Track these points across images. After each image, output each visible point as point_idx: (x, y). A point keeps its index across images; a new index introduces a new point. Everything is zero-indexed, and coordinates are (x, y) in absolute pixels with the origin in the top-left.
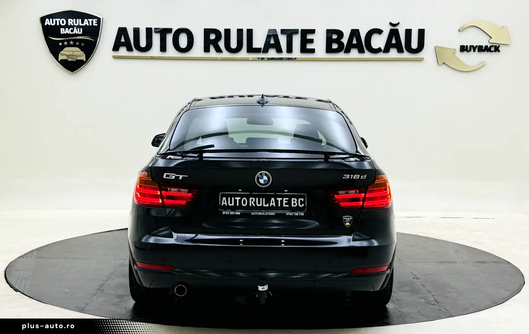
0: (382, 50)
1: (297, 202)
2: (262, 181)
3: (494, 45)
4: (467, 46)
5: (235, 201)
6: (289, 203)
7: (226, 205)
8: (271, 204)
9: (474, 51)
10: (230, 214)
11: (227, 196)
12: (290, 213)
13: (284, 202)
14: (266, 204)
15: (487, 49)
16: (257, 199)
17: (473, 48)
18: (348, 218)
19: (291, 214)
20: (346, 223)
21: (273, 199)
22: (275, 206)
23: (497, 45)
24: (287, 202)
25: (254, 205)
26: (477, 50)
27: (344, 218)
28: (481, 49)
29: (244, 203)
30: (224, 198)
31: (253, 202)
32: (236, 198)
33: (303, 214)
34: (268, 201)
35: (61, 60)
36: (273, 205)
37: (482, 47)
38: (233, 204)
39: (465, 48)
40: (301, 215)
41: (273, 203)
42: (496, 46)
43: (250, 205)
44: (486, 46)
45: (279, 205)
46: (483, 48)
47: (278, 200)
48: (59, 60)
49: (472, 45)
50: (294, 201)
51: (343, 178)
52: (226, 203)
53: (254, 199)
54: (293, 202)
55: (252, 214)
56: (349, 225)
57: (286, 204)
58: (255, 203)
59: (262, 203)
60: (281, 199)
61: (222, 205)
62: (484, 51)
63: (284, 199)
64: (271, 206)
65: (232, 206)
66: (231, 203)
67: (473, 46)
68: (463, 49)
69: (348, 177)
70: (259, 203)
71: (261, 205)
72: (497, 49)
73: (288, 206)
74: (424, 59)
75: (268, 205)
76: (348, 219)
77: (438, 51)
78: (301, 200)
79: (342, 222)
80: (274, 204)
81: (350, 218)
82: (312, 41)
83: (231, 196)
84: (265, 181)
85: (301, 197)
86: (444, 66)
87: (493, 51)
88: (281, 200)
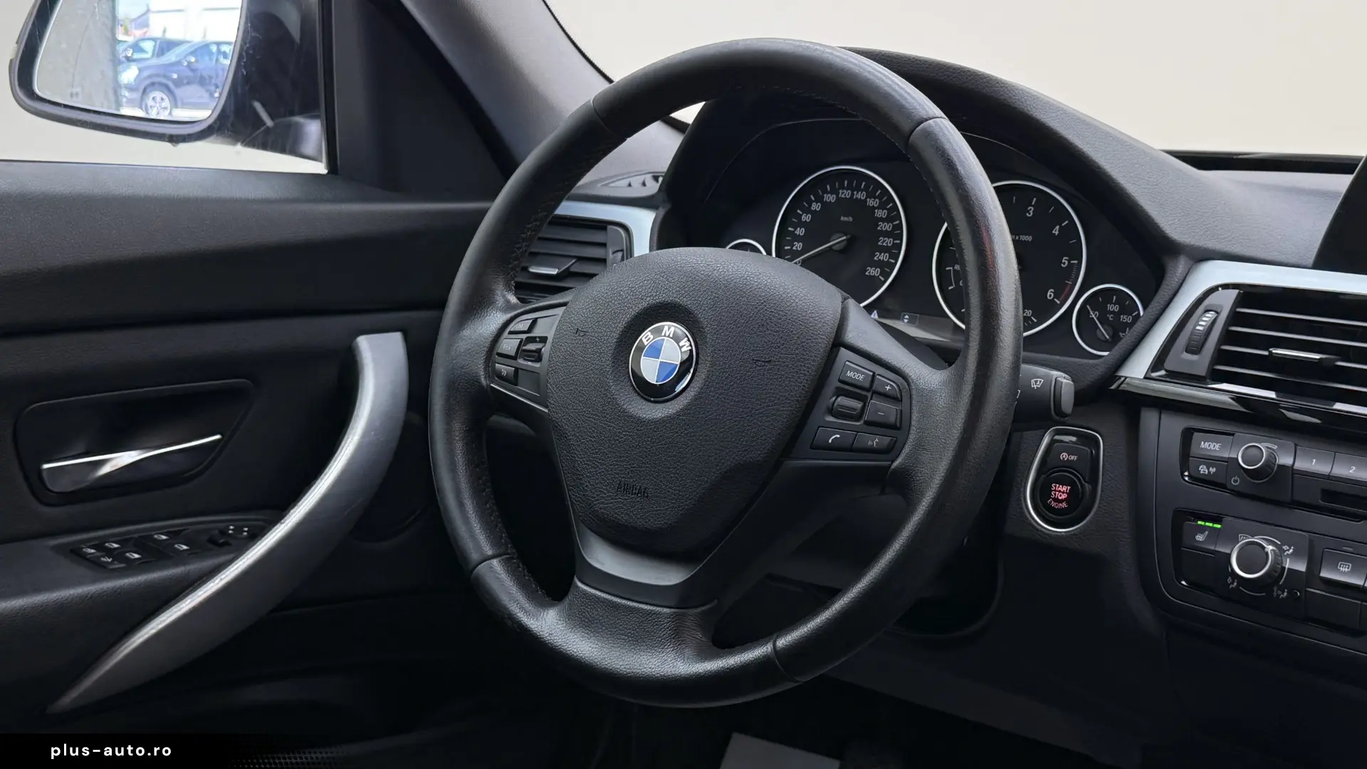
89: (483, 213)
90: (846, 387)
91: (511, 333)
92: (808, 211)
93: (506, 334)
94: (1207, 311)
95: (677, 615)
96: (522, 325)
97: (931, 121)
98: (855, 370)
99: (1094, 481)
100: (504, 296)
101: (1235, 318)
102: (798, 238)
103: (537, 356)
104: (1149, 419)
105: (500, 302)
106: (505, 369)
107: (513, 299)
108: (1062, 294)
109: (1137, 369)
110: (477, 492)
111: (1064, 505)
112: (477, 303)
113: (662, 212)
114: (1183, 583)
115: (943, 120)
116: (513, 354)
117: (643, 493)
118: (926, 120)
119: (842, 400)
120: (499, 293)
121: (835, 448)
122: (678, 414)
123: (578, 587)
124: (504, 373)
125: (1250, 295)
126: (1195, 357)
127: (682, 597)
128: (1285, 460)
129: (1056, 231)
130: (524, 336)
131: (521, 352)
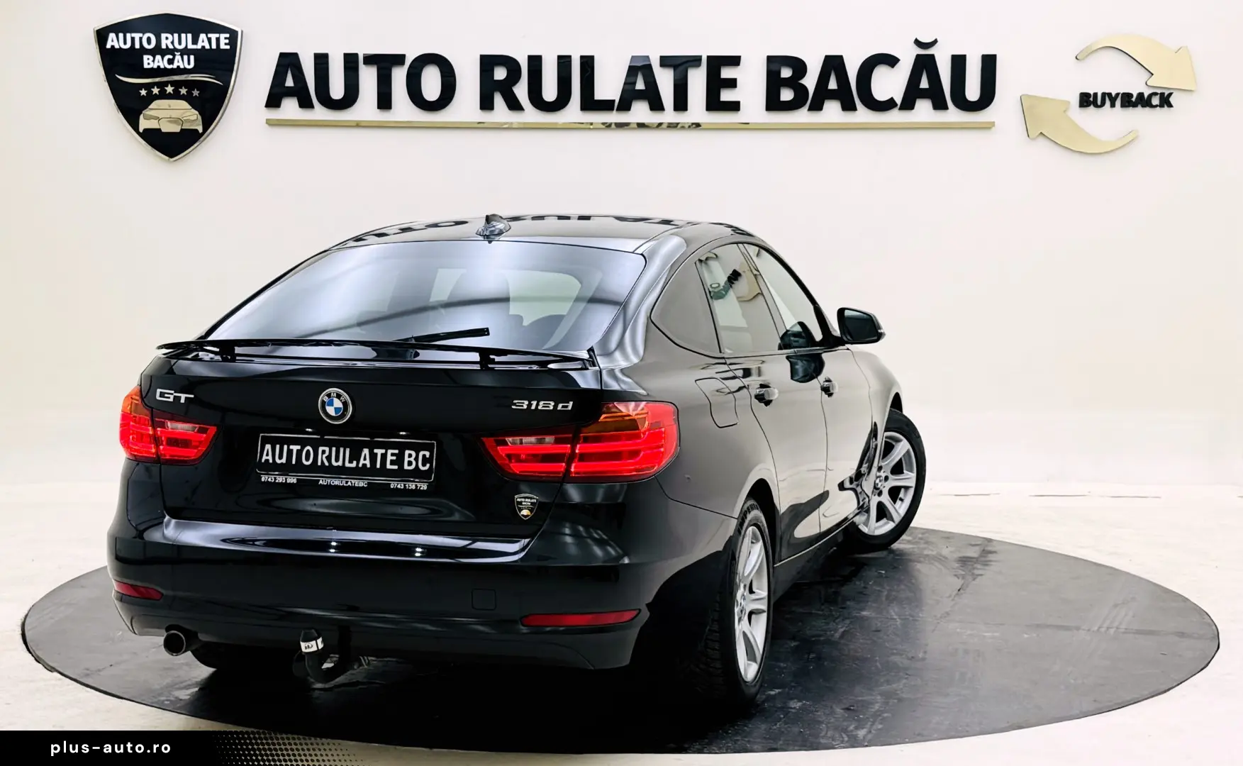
0: (897, 105)
1: (416, 459)
2: (331, 410)
3: (1159, 91)
4: (1096, 94)
5: (290, 451)
6: (399, 460)
7: (271, 461)
8: (362, 462)
9: (1113, 105)
10: (277, 481)
11: (274, 442)
12: (398, 484)
13: (389, 458)
14: (350, 462)
15: (1143, 101)
16: (334, 449)
17: (1110, 98)
18: (527, 500)
19: (401, 486)
20: (521, 510)
21: (366, 451)
22: (368, 466)
23: (1167, 93)
24: (394, 458)
25: (327, 464)
26: (1118, 102)
27: (519, 500)
28: (1128, 101)
29: (307, 458)
30: (268, 447)
31: (324, 456)
32: (291, 447)
33: (424, 487)
34: (355, 456)
35: (145, 130)
36: (364, 465)
37: (1130, 95)
38: (284, 460)
39: (1091, 99)
40: (422, 489)
41: (365, 461)
42: (1164, 93)
43: (319, 464)
44: (1141, 95)
45: (378, 466)
46: (1134, 99)
47: (377, 454)
48: (141, 130)
49: (1107, 92)
50: (410, 456)
51: (514, 407)
52: (270, 458)
53: (327, 449)
54: (407, 459)
55: (321, 482)
56: (527, 516)
57: (392, 463)
58: (329, 458)
59: (343, 459)
60: (383, 451)
61: (263, 461)
62: (1134, 105)
63: (390, 452)
64: (360, 465)
65: (282, 463)
66: (281, 457)
67: (1110, 95)
68: (1087, 100)
69: (525, 407)
70: (337, 460)
71: (340, 463)
72: (1165, 101)
73: (396, 467)
74: (994, 125)
75: (354, 465)
76: (527, 502)
77: (1028, 107)
78: (424, 456)
79: (513, 508)
80: (368, 462)
81: (531, 498)
82: (732, 83)
83: (283, 442)
84: (337, 410)
85: (424, 447)
86: (1041, 140)
87: (1156, 106)
88: (382, 454)
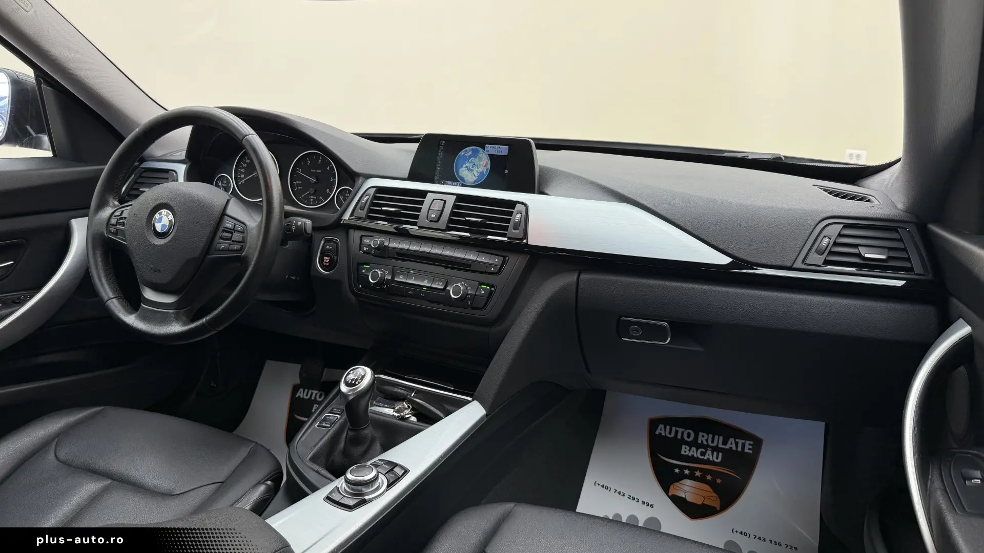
89: (102, 170)
90: (226, 229)
91: (115, 216)
92: (245, 163)
93: (113, 217)
94: (366, 196)
95: (176, 312)
96: (118, 213)
97: (250, 136)
98: (228, 224)
99: (337, 255)
100: (113, 202)
101: (375, 198)
102: (242, 173)
103: (123, 224)
104: (351, 232)
105: (111, 204)
106: (113, 230)
107: (117, 203)
108: (331, 191)
109: (347, 216)
110: (107, 275)
111: (328, 264)
112: (102, 205)
113: (188, 165)
114: (360, 286)
115: (254, 136)
116: (115, 224)
117: (159, 271)
118: (248, 135)
119: (225, 234)
120: (111, 202)
121: (223, 250)
122: (169, 242)
123: (142, 306)
124: (113, 231)
125: (380, 190)
126: (362, 211)
127: (176, 306)
128: (386, 244)
129: (328, 168)
130: (119, 217)
131: (117, 223)
